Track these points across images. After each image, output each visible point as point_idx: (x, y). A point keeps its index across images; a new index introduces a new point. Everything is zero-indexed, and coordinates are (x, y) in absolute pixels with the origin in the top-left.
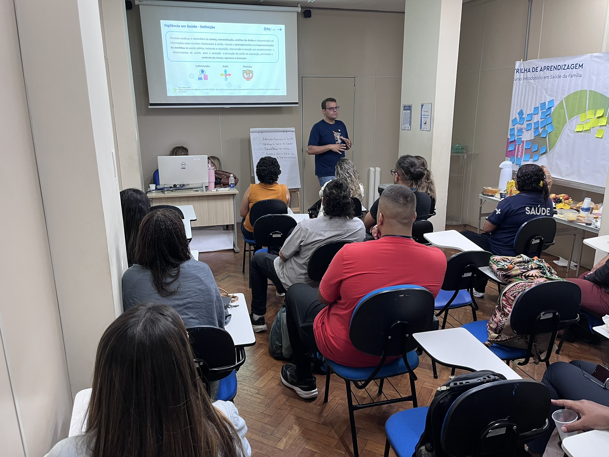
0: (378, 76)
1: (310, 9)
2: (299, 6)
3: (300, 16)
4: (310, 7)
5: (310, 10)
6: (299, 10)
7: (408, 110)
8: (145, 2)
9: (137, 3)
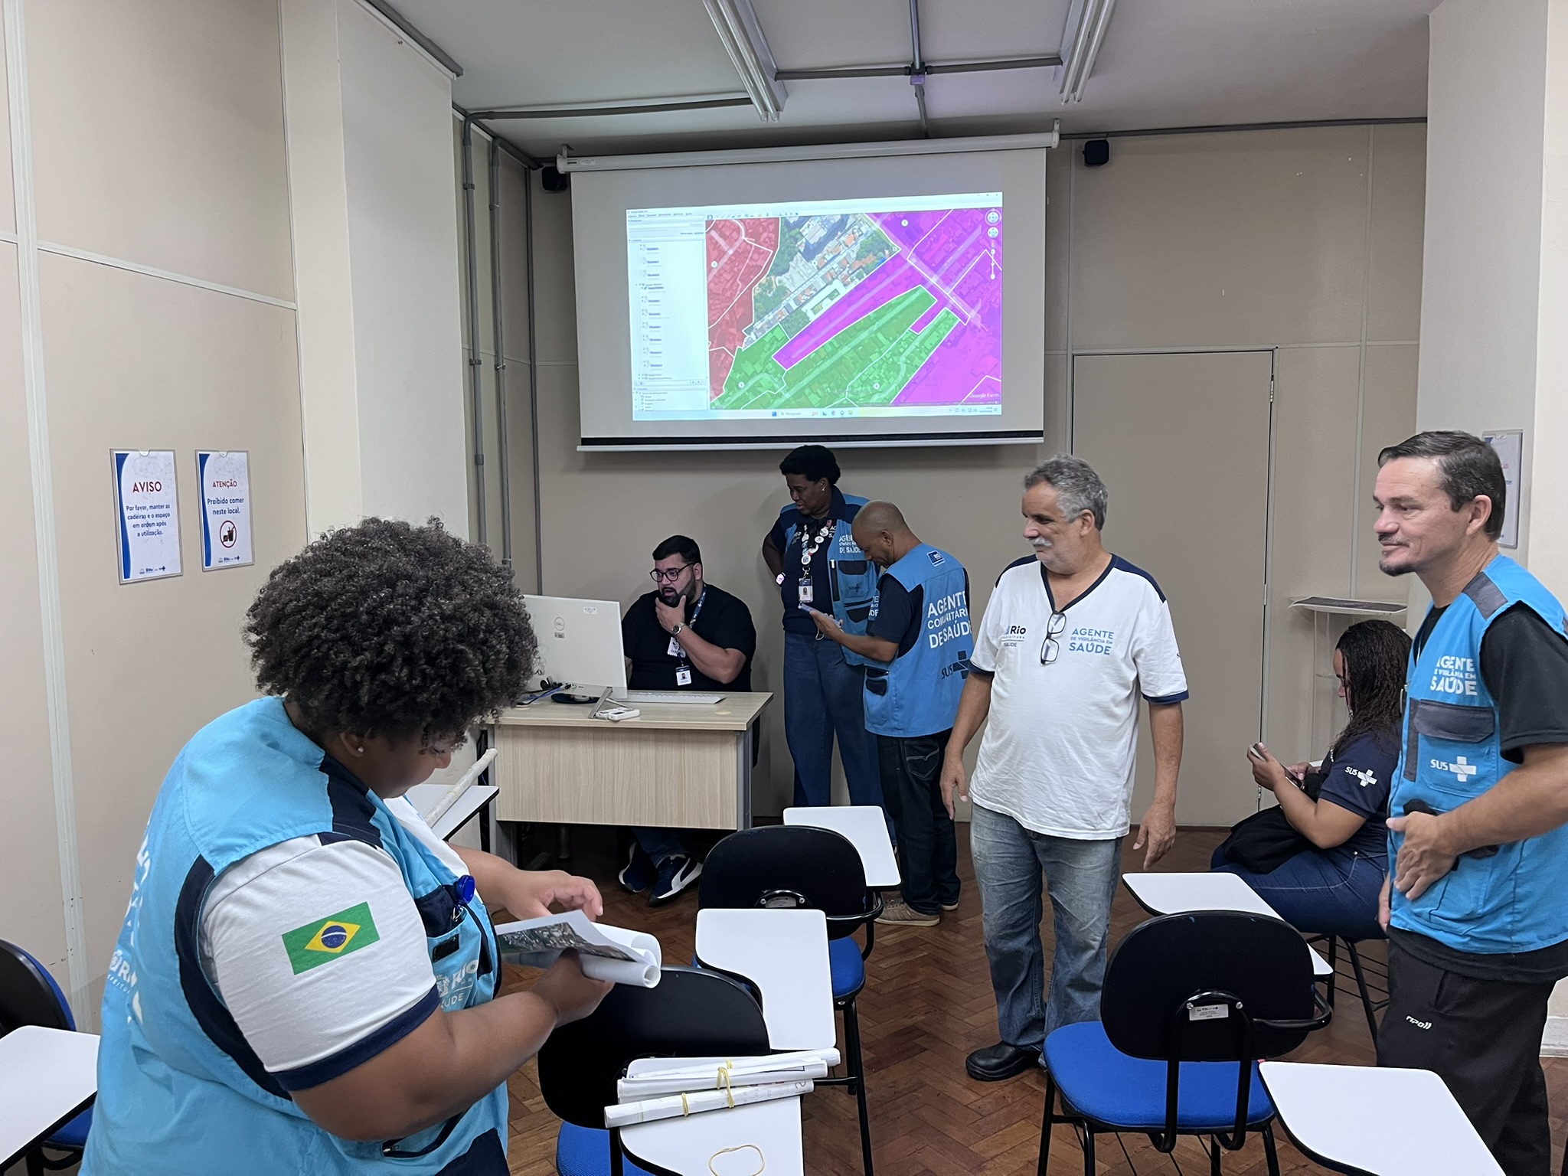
0: (1369, 343)
1: (1109, 140)
2: (1057, 127)
3: (1073, 162)
4: (1109, 134)
5: (1107, 144)
6: (1053, 139)
8: (583, 163)
9: (562, 166)
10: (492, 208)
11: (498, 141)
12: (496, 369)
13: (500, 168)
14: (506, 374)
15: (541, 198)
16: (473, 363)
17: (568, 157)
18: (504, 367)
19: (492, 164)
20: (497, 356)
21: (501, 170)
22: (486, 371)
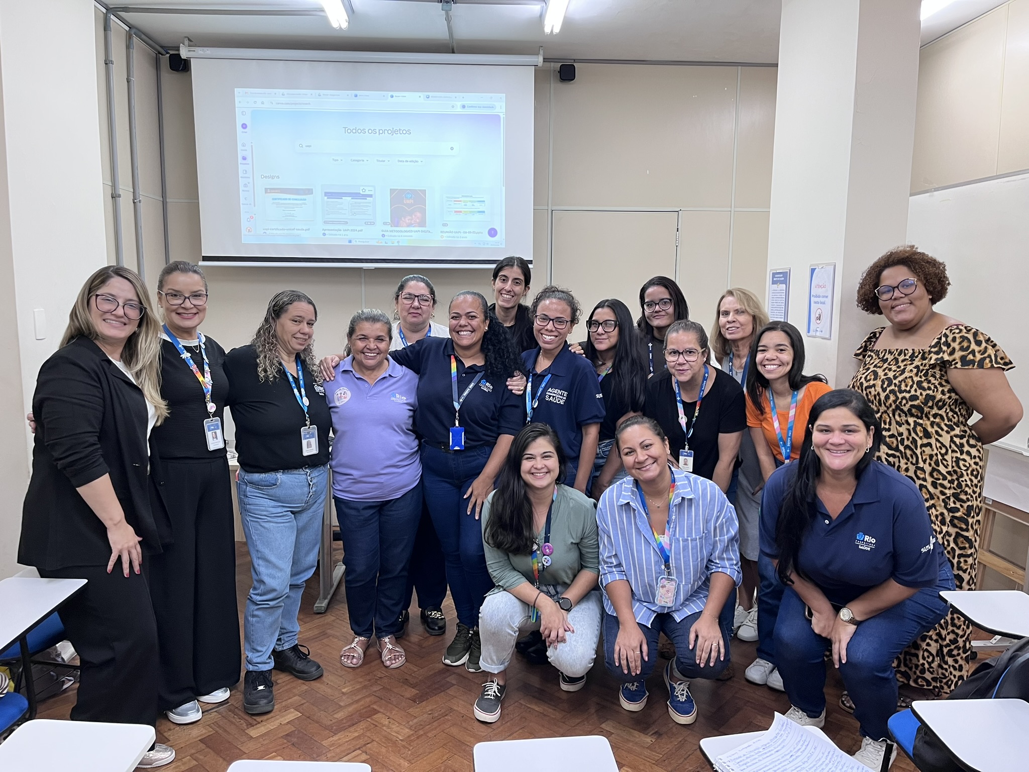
0: (737, 209)
1: (575, 64)
2: (541, 52)
3: (552, 79)
4: (574, 60)
5: (573, 65)
6: (539, 60)
7: (782, 282)
8: (200, 51)
9: (184, 53)
10: (128, 81)
11: (133, 31)
12: (134, 203)
13: (135, 51)
14: (142, 207)
15: (168, 77)
16: (115, 196)
17: (189, 46)
18: (140, 201)
19: (128, 47)
20: (134, 193)
21: (135, 54)
22: (126, 202)
